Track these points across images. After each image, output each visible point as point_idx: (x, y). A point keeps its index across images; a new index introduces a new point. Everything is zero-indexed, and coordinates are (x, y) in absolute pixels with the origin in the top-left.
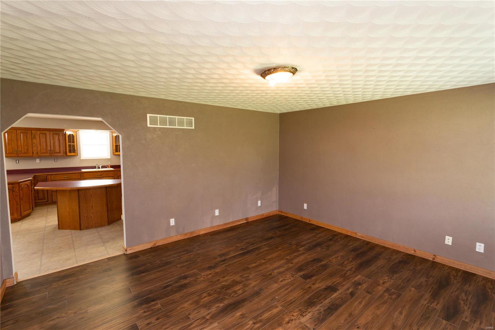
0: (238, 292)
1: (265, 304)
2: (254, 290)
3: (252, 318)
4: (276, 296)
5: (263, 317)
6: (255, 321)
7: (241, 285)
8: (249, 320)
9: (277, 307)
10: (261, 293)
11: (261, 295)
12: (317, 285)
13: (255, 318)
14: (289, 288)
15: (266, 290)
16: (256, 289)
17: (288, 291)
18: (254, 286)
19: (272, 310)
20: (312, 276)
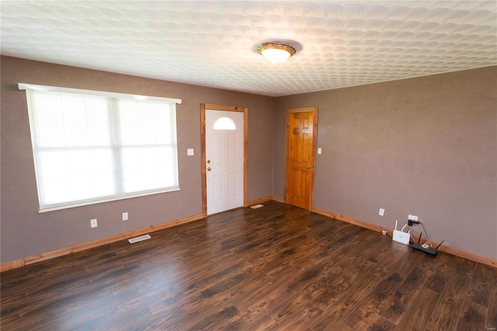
0: (313, 289)
1: (282, 277)
2: (296, 290)
3: (290, 267)
4: (271, 284)
5: (282, 267)
6: (287, 265)
7: (314, 298)
8: (293, 266)
9: (271, 274)
10: (288, 287)
11: (287, 285)
12: (223, 297)
13: (288, 267)
14: (257, 294)
15: (283, 291)
16: (295, 292)
17: (258, 291)
18: (297, 295)
19: (275, 272)
20: (222, 313)
